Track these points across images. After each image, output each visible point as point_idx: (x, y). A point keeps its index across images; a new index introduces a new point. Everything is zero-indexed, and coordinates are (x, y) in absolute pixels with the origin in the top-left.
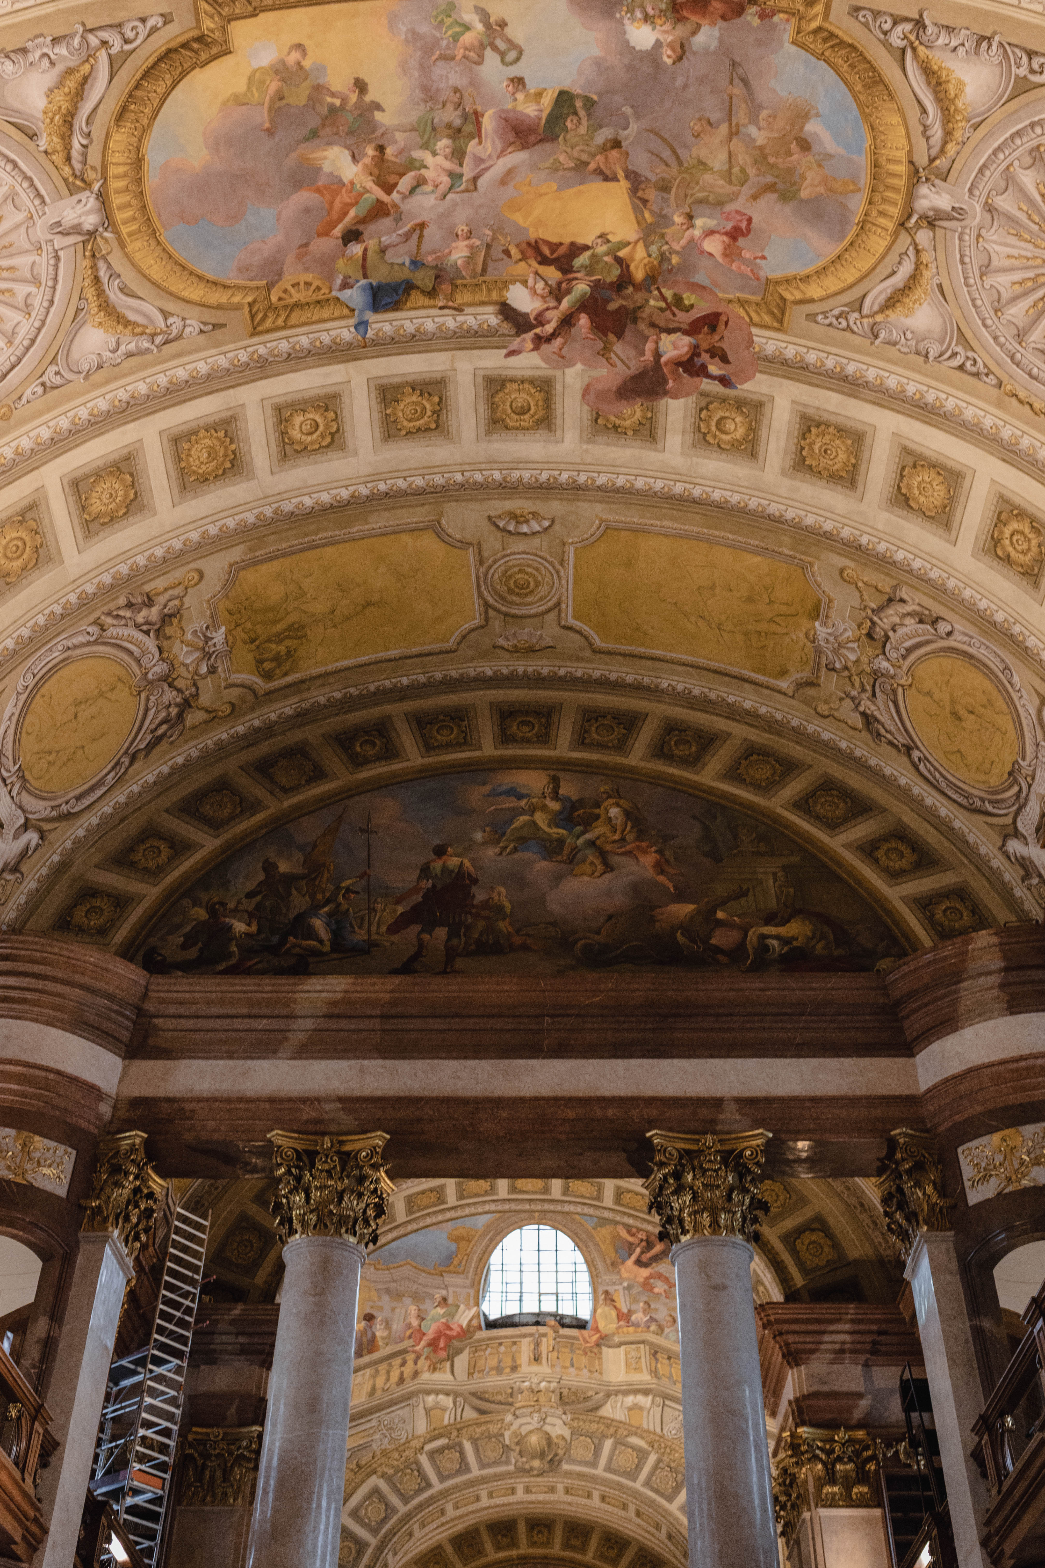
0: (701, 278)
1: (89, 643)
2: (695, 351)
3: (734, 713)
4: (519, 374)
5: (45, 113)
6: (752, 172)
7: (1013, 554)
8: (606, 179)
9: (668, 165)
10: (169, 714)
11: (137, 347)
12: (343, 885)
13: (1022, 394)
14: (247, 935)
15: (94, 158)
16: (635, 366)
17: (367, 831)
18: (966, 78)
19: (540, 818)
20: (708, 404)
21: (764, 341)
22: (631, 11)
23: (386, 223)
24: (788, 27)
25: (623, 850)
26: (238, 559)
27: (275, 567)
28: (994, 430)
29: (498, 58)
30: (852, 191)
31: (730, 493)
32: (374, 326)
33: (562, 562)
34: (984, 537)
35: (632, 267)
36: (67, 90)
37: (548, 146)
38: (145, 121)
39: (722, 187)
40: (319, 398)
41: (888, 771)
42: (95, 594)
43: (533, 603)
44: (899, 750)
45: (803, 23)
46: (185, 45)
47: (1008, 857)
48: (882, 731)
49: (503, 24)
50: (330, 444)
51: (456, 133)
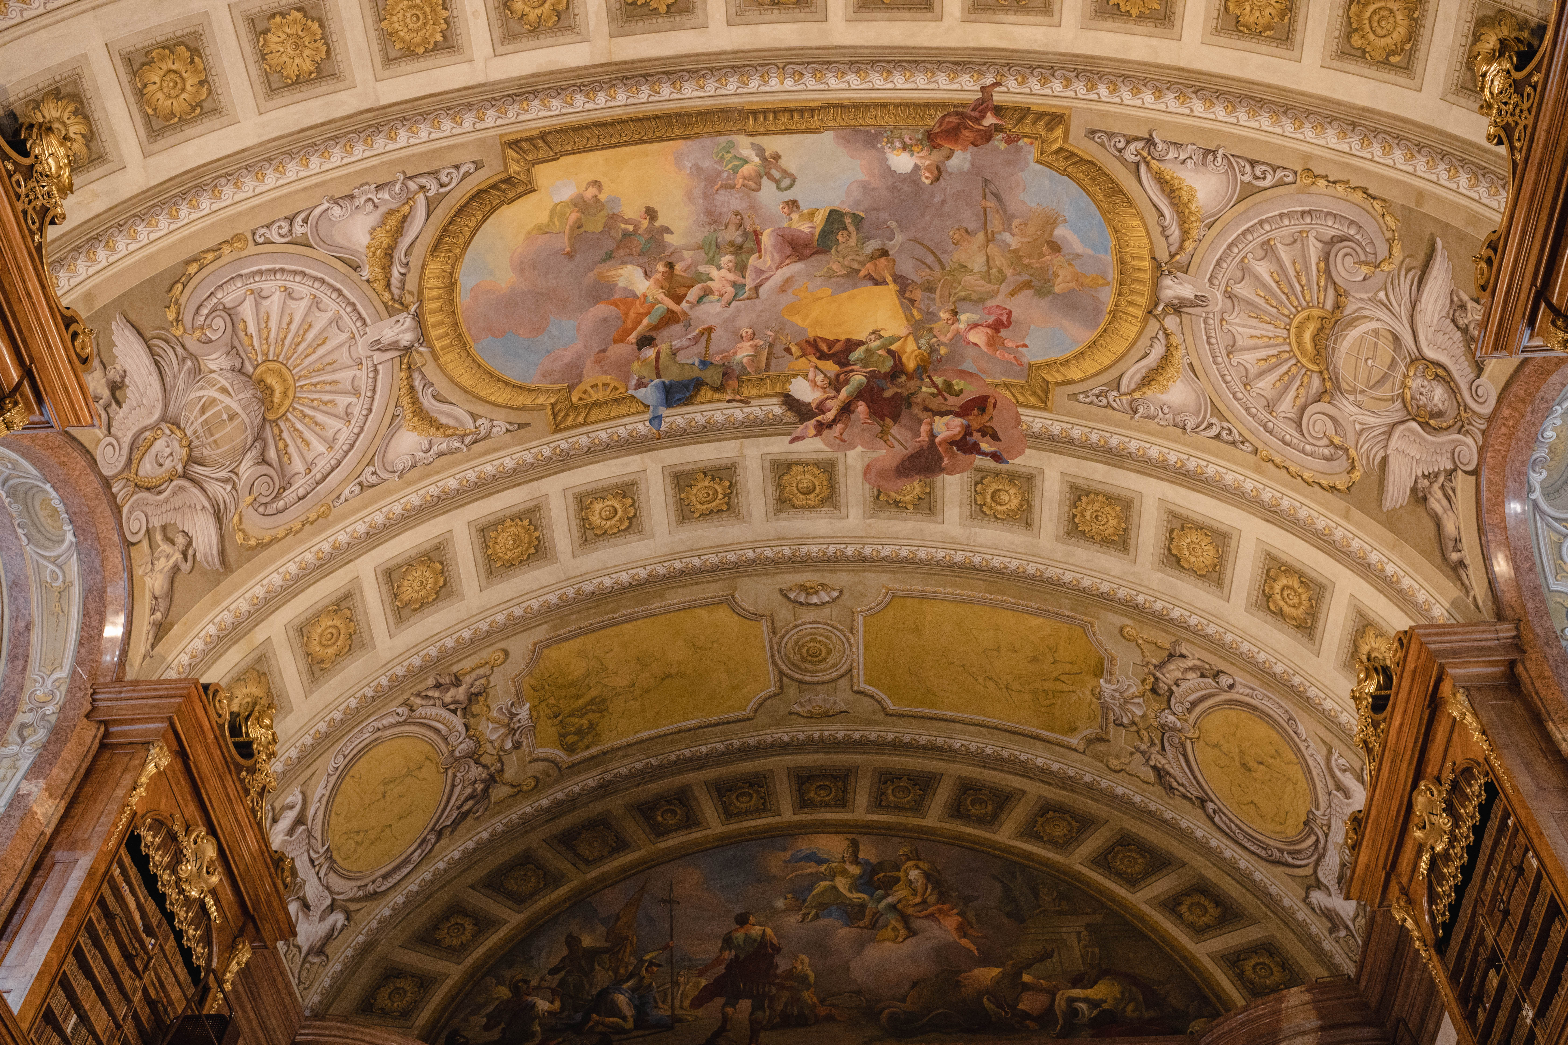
0: (968, 366)
1: (399, 724)
2: (967, 431)
3: (1027, 771)
4: (803, 457)
5: (368, 248)
6: (1008, 272)
7: (1285, 608)
8: (876, 283)
9: (932, 270)
10: (475, 790)
11: (448, 446)
12: (647, 958)
13: (1278, 460)
14: (549, 1013)
15: (412, 284)
16: (912, 446)
17: (669, 902)
18: (1197, 186)
19: (841, 883)
20: (983, 478)
21: (1031, 419)
22: (890, 141)
23: (677, 329)
24: (1032, 149)
25: (924, 913)
26: (542, 638)
27: (577, 643)
28: (1255, 493)
29: (774, 185)
30: (1102, 285)
31: (1008, 560)
32: (667, 420)
33: (852, 630)
34: (1256, 593)
35: (904, 359)
36: (388, 228)
37: (822, 257)
38: (458, 251)
39: (982, 286)
40: (617, 486)
41: (1184, 824)
42: (405, 676)
43: (825, 670)
44: (1193, 803)
45: (1045, 146)
46: (494, 186)
47: (1313, 909)
48: (1175, 784)
49: (777, 157)
50: (628, 528)
51: (738, 249)
